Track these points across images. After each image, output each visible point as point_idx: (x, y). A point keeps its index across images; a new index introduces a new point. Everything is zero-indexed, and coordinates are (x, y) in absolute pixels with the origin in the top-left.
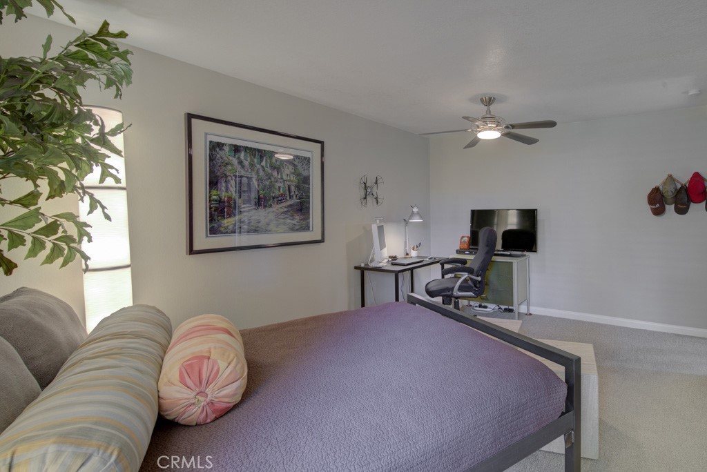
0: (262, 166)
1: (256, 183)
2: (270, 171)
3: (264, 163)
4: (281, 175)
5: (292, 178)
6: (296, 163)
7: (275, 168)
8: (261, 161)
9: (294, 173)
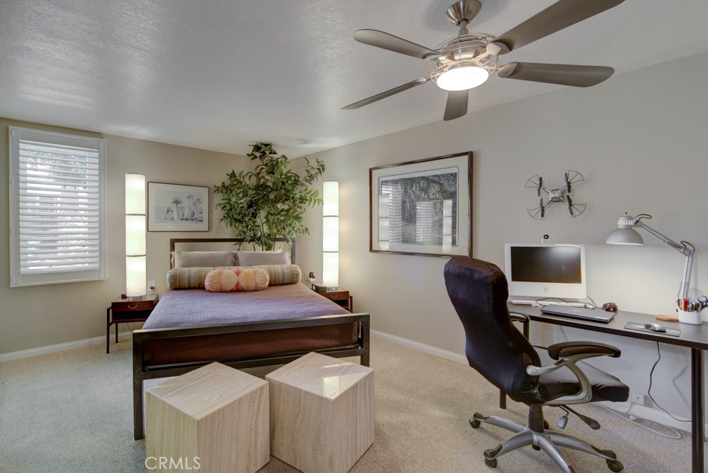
0: (413, 191)
1: (408, 205)
2: (419, 194)
3: (414, 189)
4: (428, 195)
5: (438, 196)
6: (442, 182)
7: (423, 190)
8: (412, 187)
9: (440, 192)
